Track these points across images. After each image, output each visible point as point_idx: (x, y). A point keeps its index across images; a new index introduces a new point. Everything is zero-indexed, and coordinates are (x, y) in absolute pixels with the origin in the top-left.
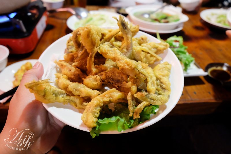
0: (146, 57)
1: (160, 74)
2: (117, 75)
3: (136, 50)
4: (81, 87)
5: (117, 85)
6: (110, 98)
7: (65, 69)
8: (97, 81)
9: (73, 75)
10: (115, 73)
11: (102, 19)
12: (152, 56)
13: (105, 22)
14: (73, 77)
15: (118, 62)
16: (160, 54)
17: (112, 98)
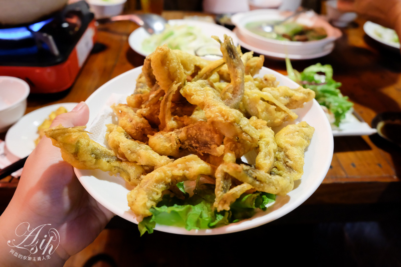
0: (267, 109)
1: (287, 142)
2: (204, 133)
3: (251, 97)
4: (141, 148)
5: (202, 151)
6: (185, 171)
7: (124, 118)
8: (170, 141)
9: (135, 128)
10: (202, 130)
11: (190, 34)
12: (278, 109)
13: (195, 39)
14: (134, 131)
15: (208, 110)
16: (295, 108)
17: (187, 172)
